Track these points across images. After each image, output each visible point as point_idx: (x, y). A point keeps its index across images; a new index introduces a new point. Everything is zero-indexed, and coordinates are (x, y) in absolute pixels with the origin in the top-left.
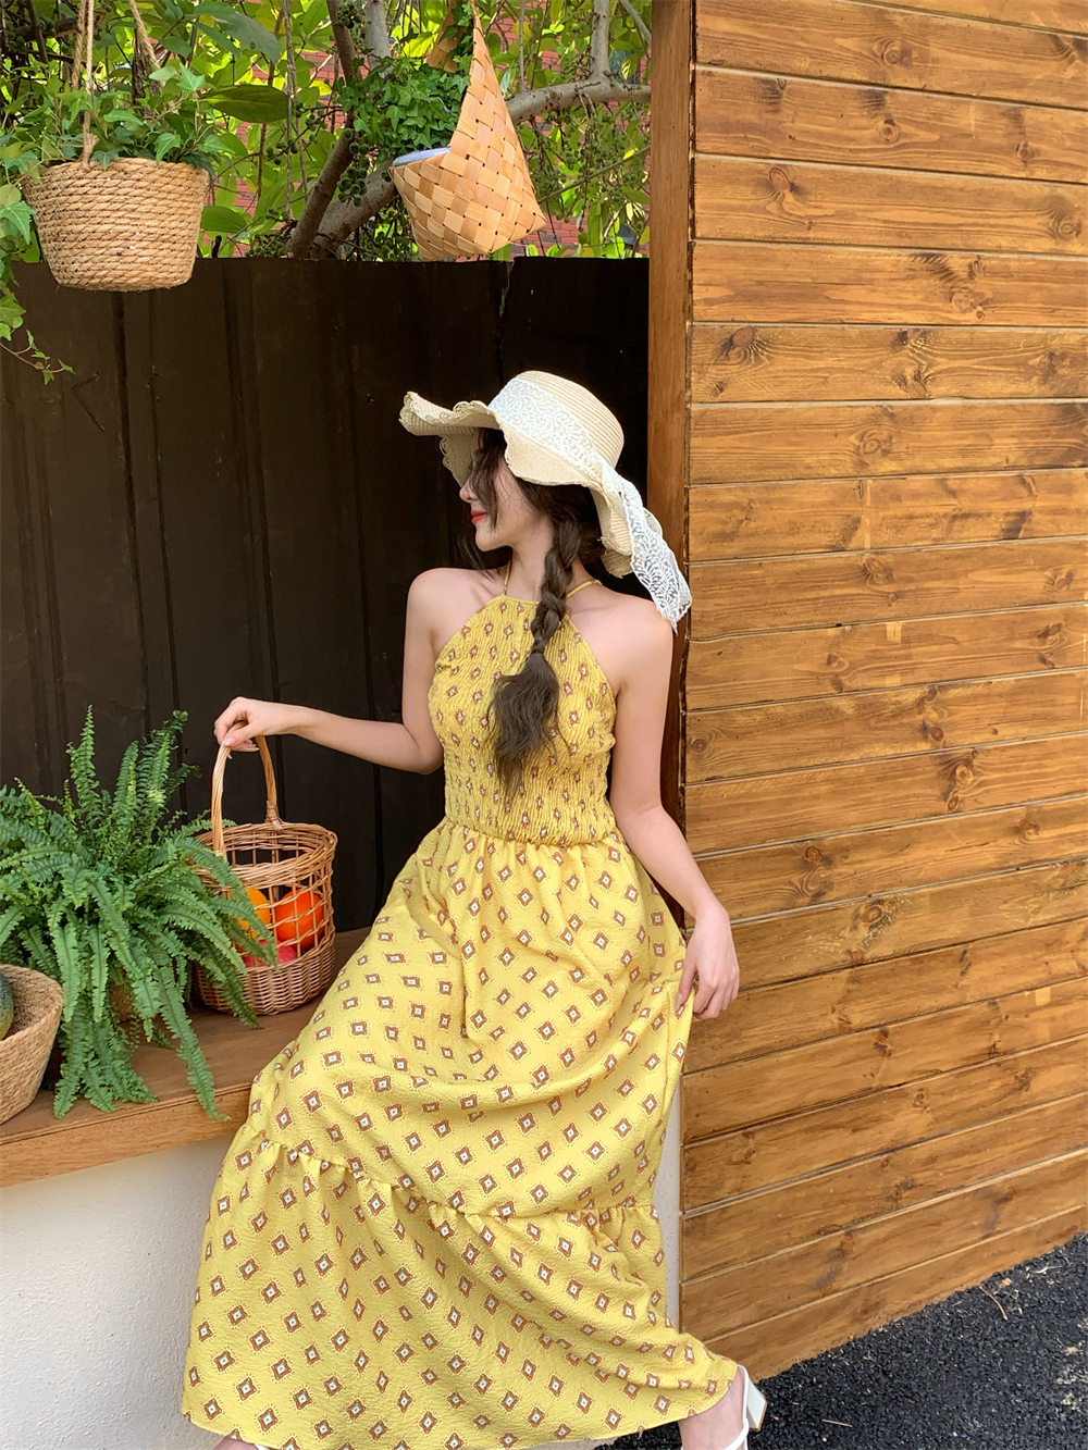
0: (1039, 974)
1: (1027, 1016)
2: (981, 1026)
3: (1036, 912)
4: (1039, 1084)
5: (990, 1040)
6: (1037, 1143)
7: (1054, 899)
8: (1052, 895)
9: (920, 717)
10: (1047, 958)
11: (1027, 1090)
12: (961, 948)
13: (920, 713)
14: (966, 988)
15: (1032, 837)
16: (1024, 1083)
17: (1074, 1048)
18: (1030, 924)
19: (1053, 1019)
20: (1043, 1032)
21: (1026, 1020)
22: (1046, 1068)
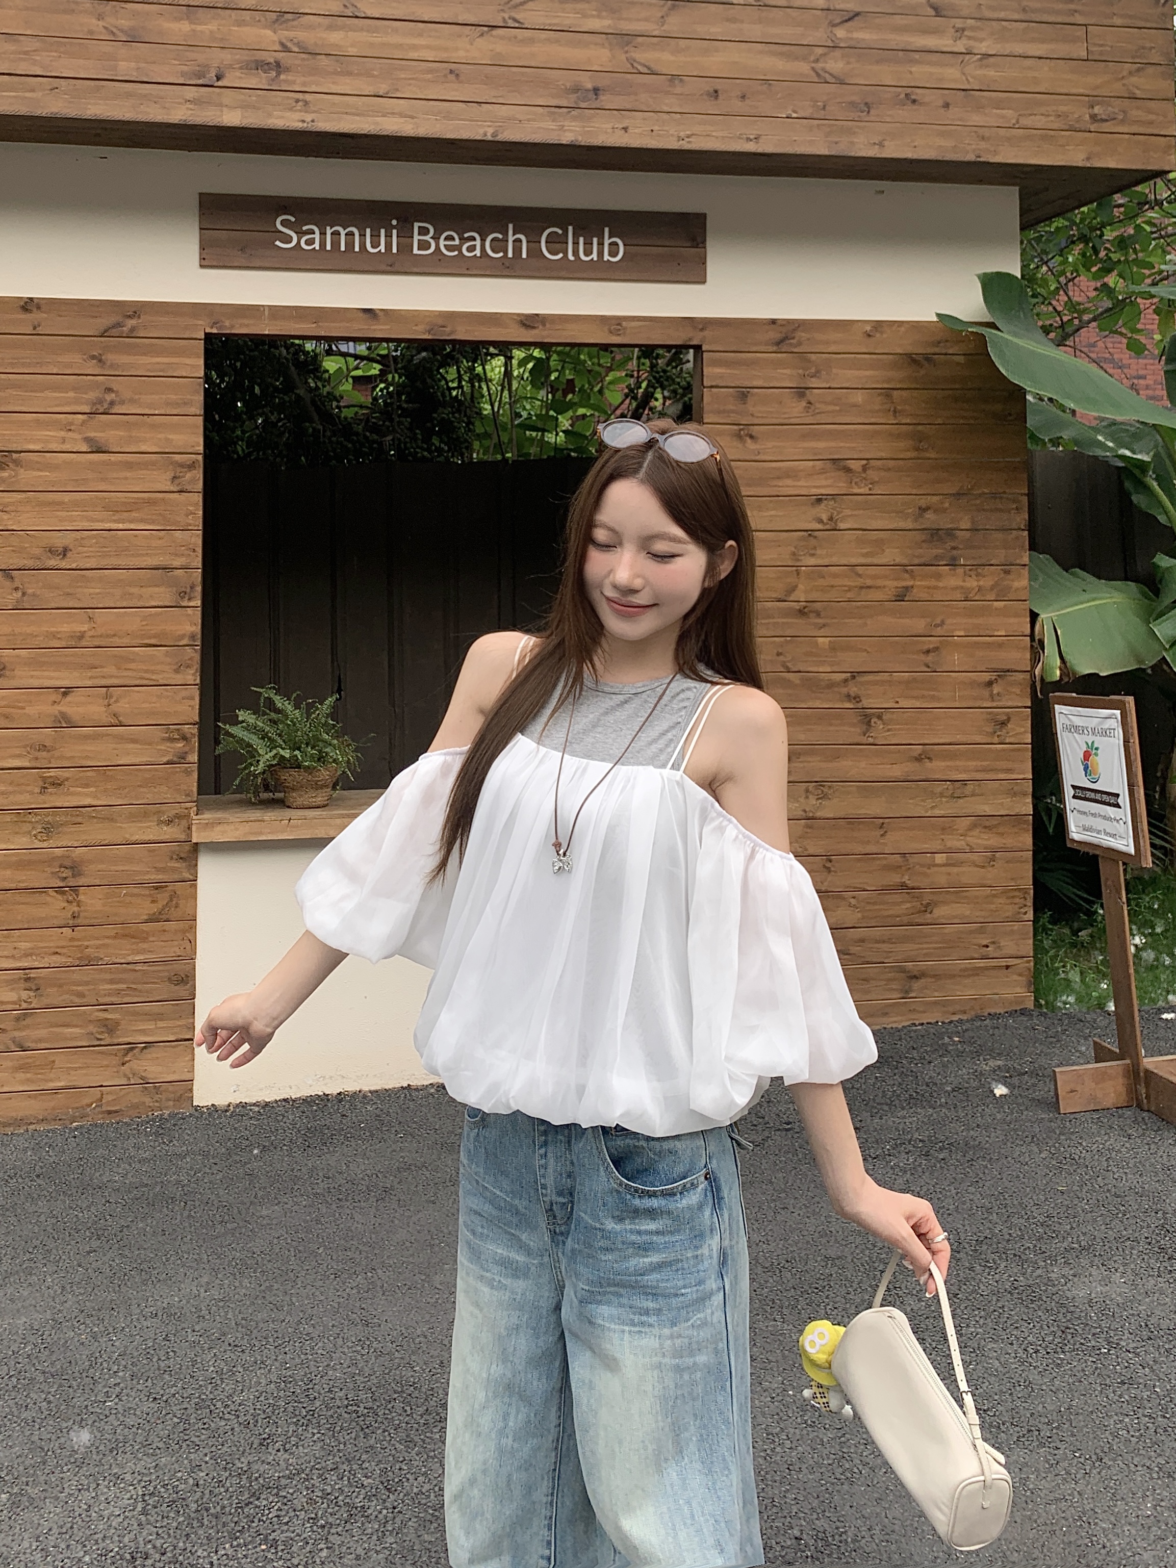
0: (936, 845)
1: (929, 868)
2: (897, 868)
3: (933, 808)
4: (940, 912)
5: (902, 878)
6: (940, 948)
7: (947, 802)
8: (944, 799)
9: (846, 689)
10: (942, 837)
11: (931, 913)
12: (881, 821)
13: (846, 687)
14: (885, 844)
15: (928, 764)
16: (927, 908)
17: (964, 894)
18: (927, 815)
19: (949, 874)
20: (942, 880)
21: (928, 871)
22: (944, 903)
